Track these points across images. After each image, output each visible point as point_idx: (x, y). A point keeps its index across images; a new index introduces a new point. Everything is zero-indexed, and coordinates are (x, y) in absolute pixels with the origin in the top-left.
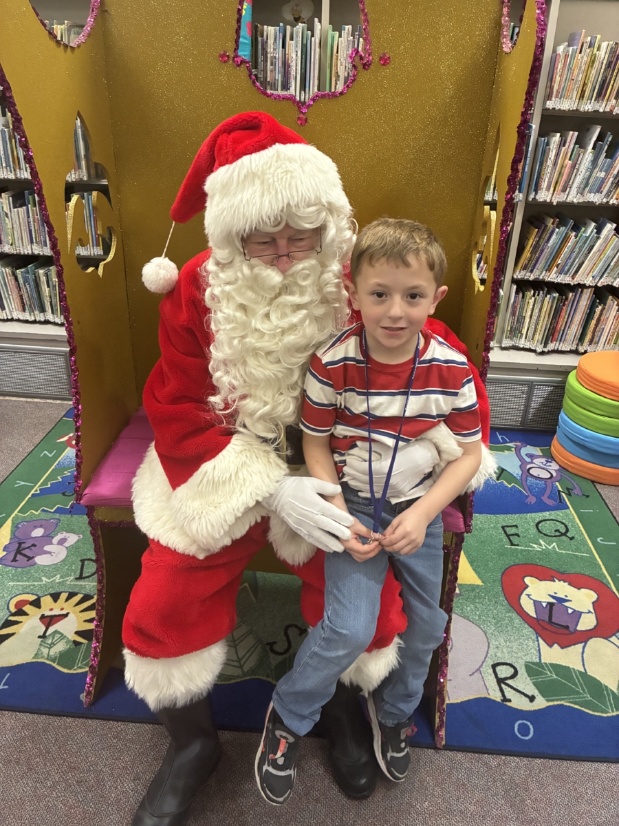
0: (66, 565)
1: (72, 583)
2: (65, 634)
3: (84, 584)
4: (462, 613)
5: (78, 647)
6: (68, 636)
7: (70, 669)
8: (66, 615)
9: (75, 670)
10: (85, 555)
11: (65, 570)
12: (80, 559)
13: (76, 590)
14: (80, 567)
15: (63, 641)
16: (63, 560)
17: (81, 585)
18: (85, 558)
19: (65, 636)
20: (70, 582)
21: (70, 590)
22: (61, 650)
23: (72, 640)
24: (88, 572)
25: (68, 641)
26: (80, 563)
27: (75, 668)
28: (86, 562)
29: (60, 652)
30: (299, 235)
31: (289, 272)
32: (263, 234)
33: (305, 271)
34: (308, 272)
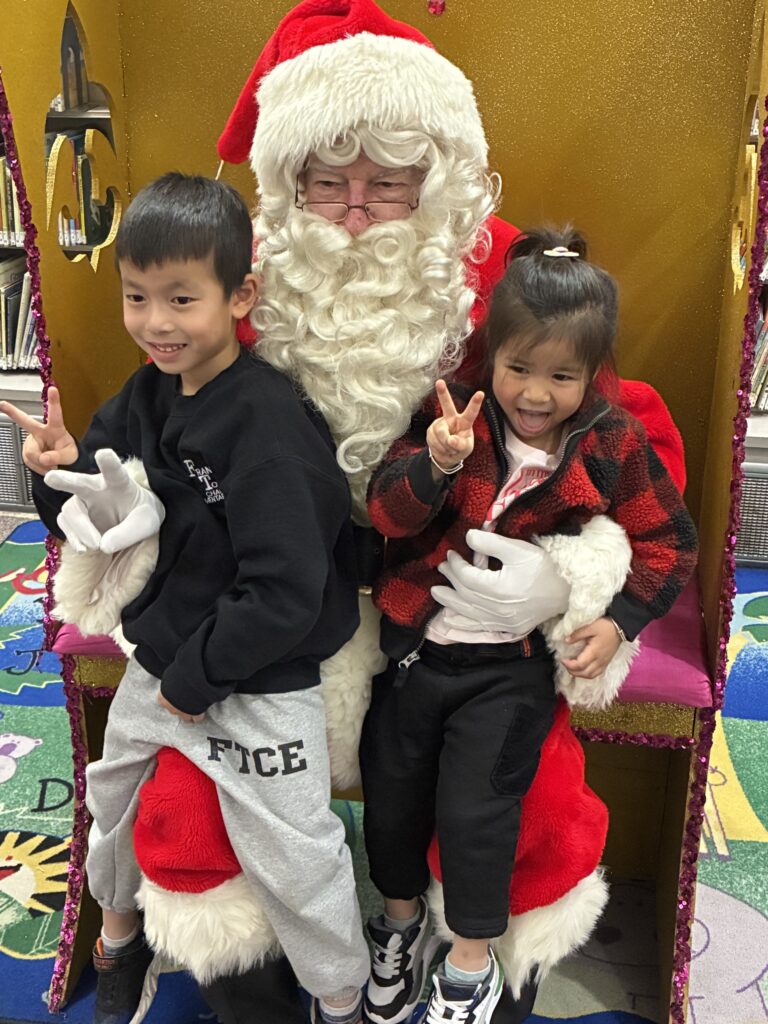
0: (15, 788)
1: (26, 817)
2: (15, 898)
3: (46, 819)
4: (731, 889)
5: (37, 919)
6: (20, 901)
7: (25, 952)
8: (17, 868)
9: (32, 954)
10: (47, 772)
11: (12, 795)
12: (38, 778)
13: (33, 829)
14: (39, 792)
15: (12, 908)
16: (11, 780)
17: (43, 821)
18: (47, 776)
19: (15, 902)
20: (23, 815)
21: (23, 829)
22: (8, 923)
23: (28, 907)
24: (54, 801)
25: (20, 910)
26: (39, 786)
27: (33, 951)
28: (50, 784)
29: (7, 926)
30: (385, 176)
31: (363, 237)
32: (328, 169)
33: (389, 239)
34: (395, 242)
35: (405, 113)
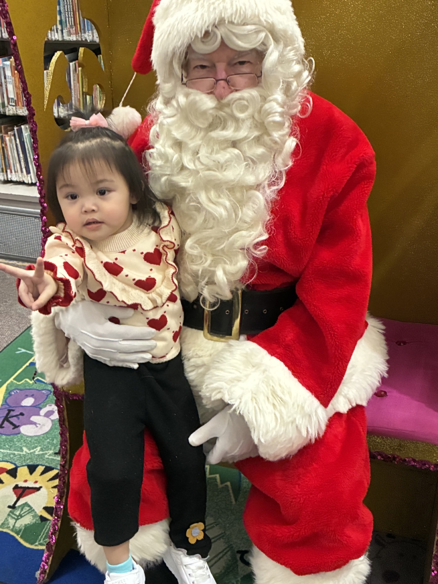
0: (48, 438)
2: (34, 508)
5: (43, 522)
6: (36, 510)
7: (32, 544)
8: (38, 489)
9: (36, 545)
11: (46, 443)
13: (52, 465)
15: (31, 514)
16: (47, 433)
19: (34, 510)
20: (49, 456)
21: (47, 464)
22: (27, 523)
23: (40, 514)
25: (35, 516)
27: (37, 543)
29: (26, 525)
30: (239, 57)
31: (225, 101)
32: (201, 57)
33: (242, 101)
34: (246, 103)
35: (249, 13)
